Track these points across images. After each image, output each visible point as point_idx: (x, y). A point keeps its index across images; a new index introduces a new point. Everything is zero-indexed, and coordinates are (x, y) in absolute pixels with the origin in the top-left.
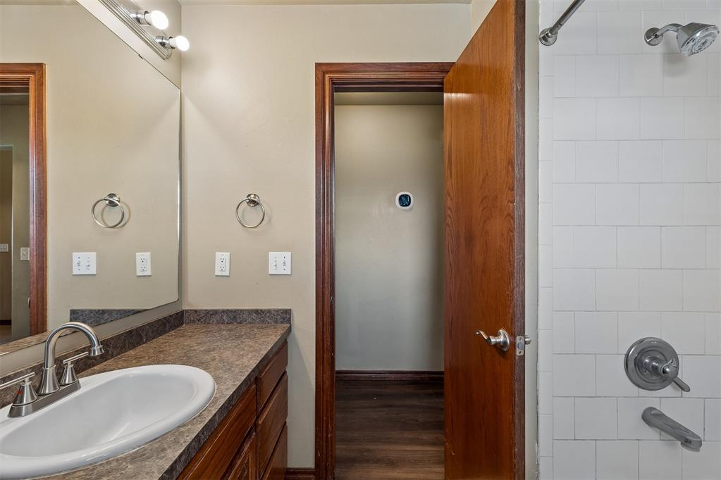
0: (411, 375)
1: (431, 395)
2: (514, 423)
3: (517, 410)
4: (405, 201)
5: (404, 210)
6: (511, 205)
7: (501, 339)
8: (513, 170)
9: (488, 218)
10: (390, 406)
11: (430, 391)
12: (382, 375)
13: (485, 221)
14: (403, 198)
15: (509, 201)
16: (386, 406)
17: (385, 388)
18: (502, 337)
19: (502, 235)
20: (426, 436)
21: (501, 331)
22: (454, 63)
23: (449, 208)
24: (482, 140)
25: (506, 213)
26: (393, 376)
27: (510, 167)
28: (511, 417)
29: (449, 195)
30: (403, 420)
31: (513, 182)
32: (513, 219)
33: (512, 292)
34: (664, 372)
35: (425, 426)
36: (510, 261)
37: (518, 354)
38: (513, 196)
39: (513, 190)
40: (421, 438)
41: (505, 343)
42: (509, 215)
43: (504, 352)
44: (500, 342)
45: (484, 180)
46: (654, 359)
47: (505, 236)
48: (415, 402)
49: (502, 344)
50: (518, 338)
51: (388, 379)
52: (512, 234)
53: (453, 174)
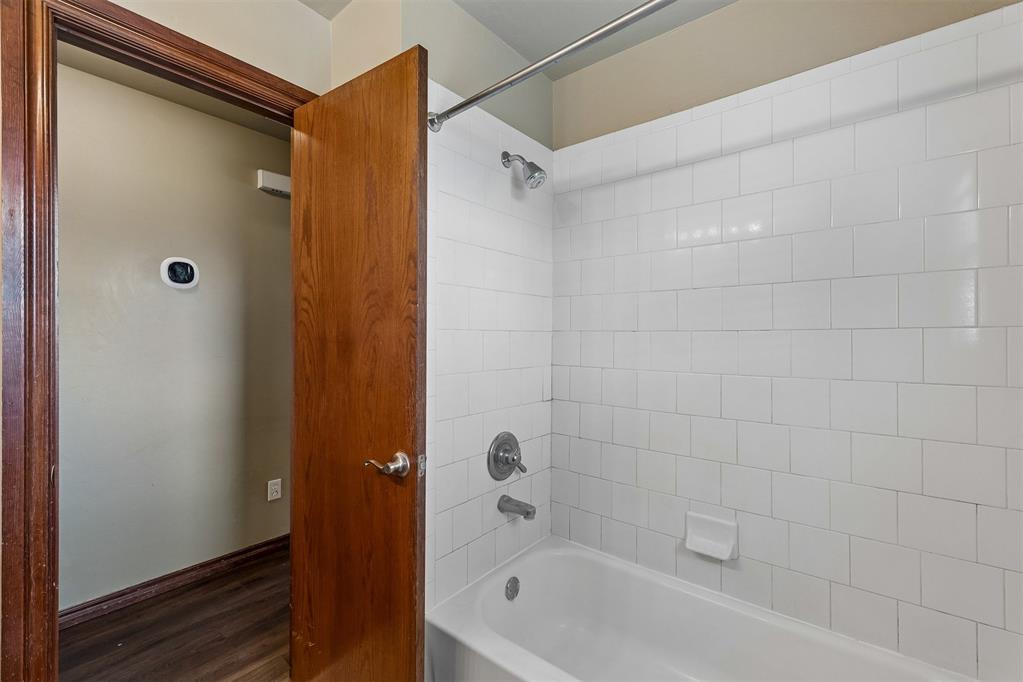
0: (194, 573)
1: (237, 589)
2: (415, 554)
3: (418, 538)
4: (180, 273)
5: (180, 290)
6: (413, 306)
7: (400, 464)
8: (416, 266)
9: (378, 319)
10: (161, 641)
11: (236, 584)
12: (130, 596)
13: (373, 322)
14: (179, 270)
15: (409, 301)
16: (150, 646)
17: (139, 617)
18: (401, 461)
19: (400, 340)
20: (242, 654)
21: (398, 454)
22: (318, 96)
23: (305, 299)
24: (368, 219)
25: (405, 314)
26: (154, 589)
27: (411, 262)
28: (411, 549)
29: (306, 281)
30: (193, 651)
31: (416, 280)
32: (416, 323)
33: (414, 406)
34: (513, 460)
35: (237, 641)
36: (411, 371)
37: (420, 475)
38: (415, 296)
39: (415, 289)
40: (235, 660)
41: (404, 467)
42: (409, 317)
43: (401, 478)
44: (399, 468)
45: (372, 270)
46: (505, 451)
47: (405, 341)
48: (212, 612)
49: (400, 470)
50: (420, 457)
51: (143, 598)
52: (413, 339)
53: (313, 252)
